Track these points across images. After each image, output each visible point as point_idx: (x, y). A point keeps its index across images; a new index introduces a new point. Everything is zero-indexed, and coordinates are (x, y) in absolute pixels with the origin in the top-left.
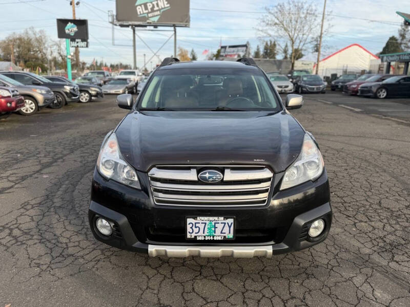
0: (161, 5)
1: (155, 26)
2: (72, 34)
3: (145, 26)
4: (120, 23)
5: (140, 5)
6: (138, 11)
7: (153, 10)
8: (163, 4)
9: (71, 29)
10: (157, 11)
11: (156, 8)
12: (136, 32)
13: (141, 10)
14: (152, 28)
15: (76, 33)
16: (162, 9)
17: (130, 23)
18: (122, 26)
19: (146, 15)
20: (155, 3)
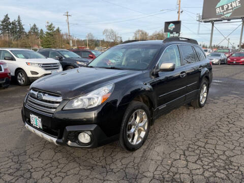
0: (234, 5)
1: (229, 20)
2: (172, 30)
3: (221, 20)
4: (204, 20)
5: (219, 7)
6: (217, 11)
7: (227, 9)
8: (236, 4)
9: (172, 26)
10: (230, 9)
11: (230, 8)
12: (214, 25)
13: (219, 11)
14: (226, 21)
15: (174, 29)
16: (235, 7)
17: (210, 19)
18: (205, 22)
19: (222, 13)
20: (229, 5)
